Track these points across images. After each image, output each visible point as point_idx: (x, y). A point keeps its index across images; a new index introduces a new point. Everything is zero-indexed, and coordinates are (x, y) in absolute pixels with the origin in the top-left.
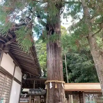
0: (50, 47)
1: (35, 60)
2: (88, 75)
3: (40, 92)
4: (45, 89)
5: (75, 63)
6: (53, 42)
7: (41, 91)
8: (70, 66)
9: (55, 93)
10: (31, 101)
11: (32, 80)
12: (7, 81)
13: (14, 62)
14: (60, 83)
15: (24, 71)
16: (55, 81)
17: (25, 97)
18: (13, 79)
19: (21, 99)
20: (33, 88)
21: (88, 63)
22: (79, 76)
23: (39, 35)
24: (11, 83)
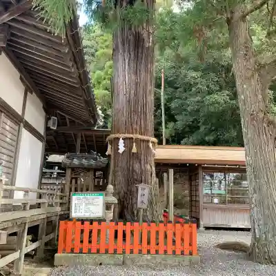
0: (123, 45)
1: (80, 77)
2: (216, 130)
3: (93, 162)
4: (107, 154)
5: (186, 98)
6: (130, 29)
7: (95, 159)
8: (173, 105)
9: (131, 163)
10: (71, 182)
11: (72, 133)
12: (8, 128)
13: (21, 78)
14: (144, 141)
15: (50, 108)
16: (131, 136)
17: (55, 176)
18: (22, 124)
19: (44, 181)
20: (75, 152)
21: (222, 97)
22: (193, 132)
23: (93, 8)
24: (16, 133)
